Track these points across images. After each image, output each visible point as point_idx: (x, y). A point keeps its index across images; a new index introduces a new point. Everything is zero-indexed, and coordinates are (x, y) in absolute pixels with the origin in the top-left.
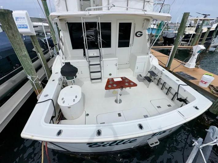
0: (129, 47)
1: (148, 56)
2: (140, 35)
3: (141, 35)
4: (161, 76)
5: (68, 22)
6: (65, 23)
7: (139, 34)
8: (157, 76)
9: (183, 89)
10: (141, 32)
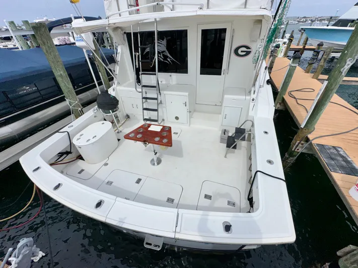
0: (221, 75)
2: (244, 53)
3: (248, 53)
5: (127, 32)
7: (243, 51)
10: (248, 47)
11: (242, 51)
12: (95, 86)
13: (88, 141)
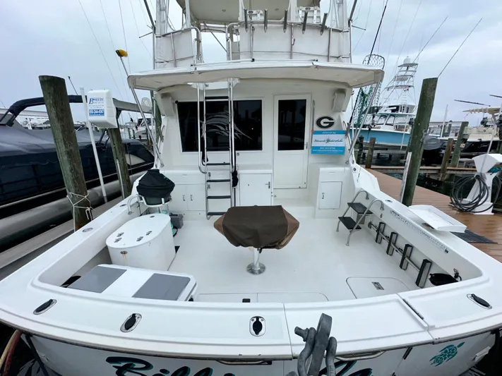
0: (303, 149)
1: (347, 169)
2: (328, 124)
3: (331, 124)
4: (381, 216)
5: (179, 101)
6: (173, 104)
8: (370, 213)
9: (442, 246)
10: (330, 119)
11: (324, 123)
12: (98, 184)
13: (139, 240)
